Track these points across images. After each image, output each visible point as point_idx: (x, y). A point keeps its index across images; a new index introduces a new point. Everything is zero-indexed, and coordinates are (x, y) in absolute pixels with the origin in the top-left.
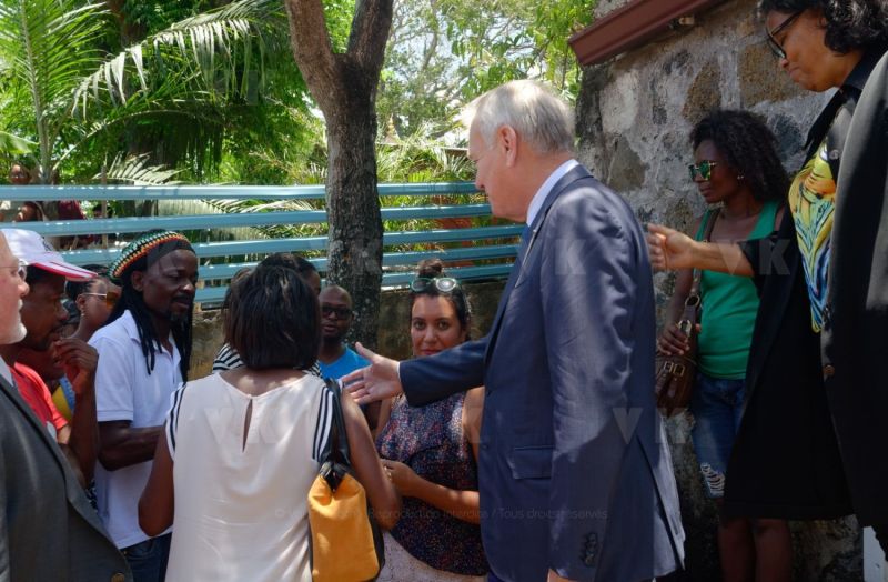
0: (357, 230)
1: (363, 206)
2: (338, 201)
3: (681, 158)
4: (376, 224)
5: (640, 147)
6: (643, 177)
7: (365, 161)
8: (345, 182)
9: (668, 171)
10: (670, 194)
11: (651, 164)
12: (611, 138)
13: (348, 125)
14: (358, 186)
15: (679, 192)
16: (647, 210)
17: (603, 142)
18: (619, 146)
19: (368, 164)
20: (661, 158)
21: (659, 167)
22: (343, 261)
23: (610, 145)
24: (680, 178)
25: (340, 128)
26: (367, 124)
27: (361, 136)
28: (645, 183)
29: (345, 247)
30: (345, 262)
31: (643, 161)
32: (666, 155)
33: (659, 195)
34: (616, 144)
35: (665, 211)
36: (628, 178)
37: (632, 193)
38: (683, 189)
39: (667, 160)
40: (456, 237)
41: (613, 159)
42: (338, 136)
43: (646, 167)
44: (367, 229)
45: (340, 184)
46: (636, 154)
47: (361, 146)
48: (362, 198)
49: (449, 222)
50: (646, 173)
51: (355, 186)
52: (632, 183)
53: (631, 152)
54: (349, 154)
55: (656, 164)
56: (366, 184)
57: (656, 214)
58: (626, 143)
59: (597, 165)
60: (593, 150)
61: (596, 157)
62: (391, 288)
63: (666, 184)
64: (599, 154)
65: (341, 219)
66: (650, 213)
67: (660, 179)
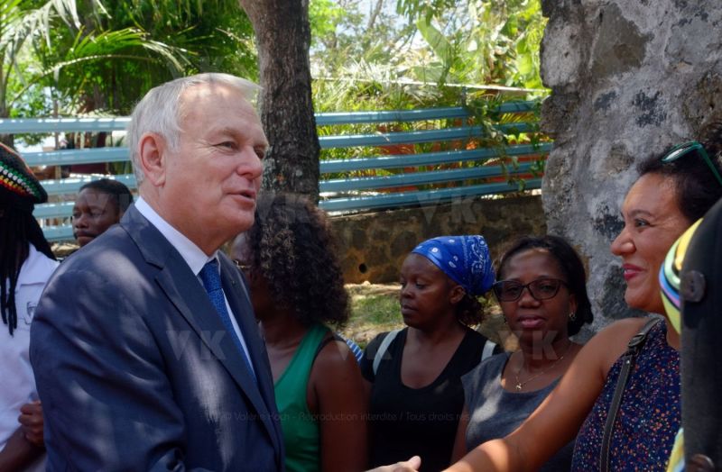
0: (290, 146)
1: (296, 120)
2: (269, 115)
3: (705, 17)
4: (311, 140)
5: (638, 13)
6: (644, 50)
7: (298, 71)
8: (276, 94)
9: (684, 37)
10: (685, 70)
11: (656, 33)
12: (594, 9)
13: (278, 32)
14: (290, 98)
15: (701, 64)
16: (650, 94)
17: (582, 16)
18: (606, 17)
19: (301, 74)
20: (671, 22)
21: (669, 34)
22: (275, 180)
23: (591, 19)
24: (703, 45)
25: (269, 35)
26: (299, 31)
27: (293, 43)
28: (646, 60)
29: (277, 164)
30: (277, 183)
31: (643, 31)
32: (679, 17)
33: (669, 73)
34: (601, 15)
35: (678, 92)
36: (620, 56)
37: (626, 75)
38: (709, 59)
39: (683, 22)
40: (399, 163)
41: (597, 36)
42: (267, 44)
43: (649, 37)
44: (301, 145)
45: (271, 97)
46: (632, 23)
47: (293, 55)
48: (295, 111)
49: (393, 149)
50: (648, 47)
51: (287, 98)
52: (625, 63)
53: (624, 21)
54: (279, 64)
55: (662, 32)
56: (299, 96)
57: (665, 98)
58: (617, 12)
59: (574, 47)
60: (567, 29)
61: (572, 37)
62: (339, 213)
63: (680, 56)
64: (575, 33)
65: (272, 135)
66: (656, 98)
67: (671, 50)
